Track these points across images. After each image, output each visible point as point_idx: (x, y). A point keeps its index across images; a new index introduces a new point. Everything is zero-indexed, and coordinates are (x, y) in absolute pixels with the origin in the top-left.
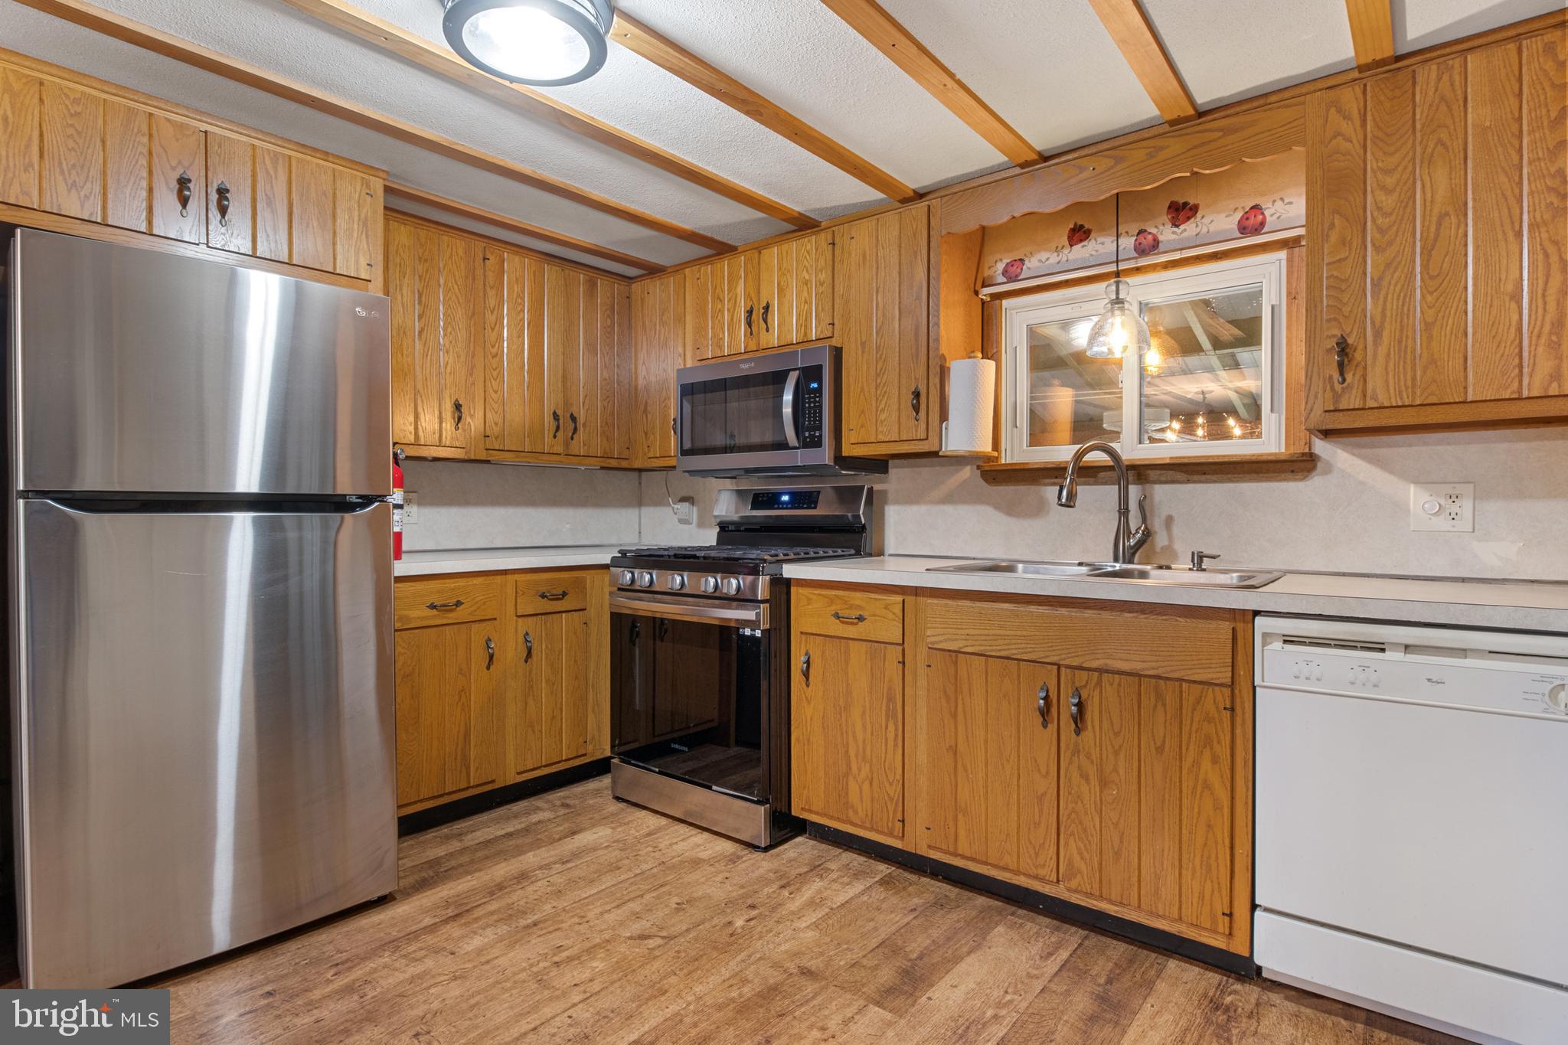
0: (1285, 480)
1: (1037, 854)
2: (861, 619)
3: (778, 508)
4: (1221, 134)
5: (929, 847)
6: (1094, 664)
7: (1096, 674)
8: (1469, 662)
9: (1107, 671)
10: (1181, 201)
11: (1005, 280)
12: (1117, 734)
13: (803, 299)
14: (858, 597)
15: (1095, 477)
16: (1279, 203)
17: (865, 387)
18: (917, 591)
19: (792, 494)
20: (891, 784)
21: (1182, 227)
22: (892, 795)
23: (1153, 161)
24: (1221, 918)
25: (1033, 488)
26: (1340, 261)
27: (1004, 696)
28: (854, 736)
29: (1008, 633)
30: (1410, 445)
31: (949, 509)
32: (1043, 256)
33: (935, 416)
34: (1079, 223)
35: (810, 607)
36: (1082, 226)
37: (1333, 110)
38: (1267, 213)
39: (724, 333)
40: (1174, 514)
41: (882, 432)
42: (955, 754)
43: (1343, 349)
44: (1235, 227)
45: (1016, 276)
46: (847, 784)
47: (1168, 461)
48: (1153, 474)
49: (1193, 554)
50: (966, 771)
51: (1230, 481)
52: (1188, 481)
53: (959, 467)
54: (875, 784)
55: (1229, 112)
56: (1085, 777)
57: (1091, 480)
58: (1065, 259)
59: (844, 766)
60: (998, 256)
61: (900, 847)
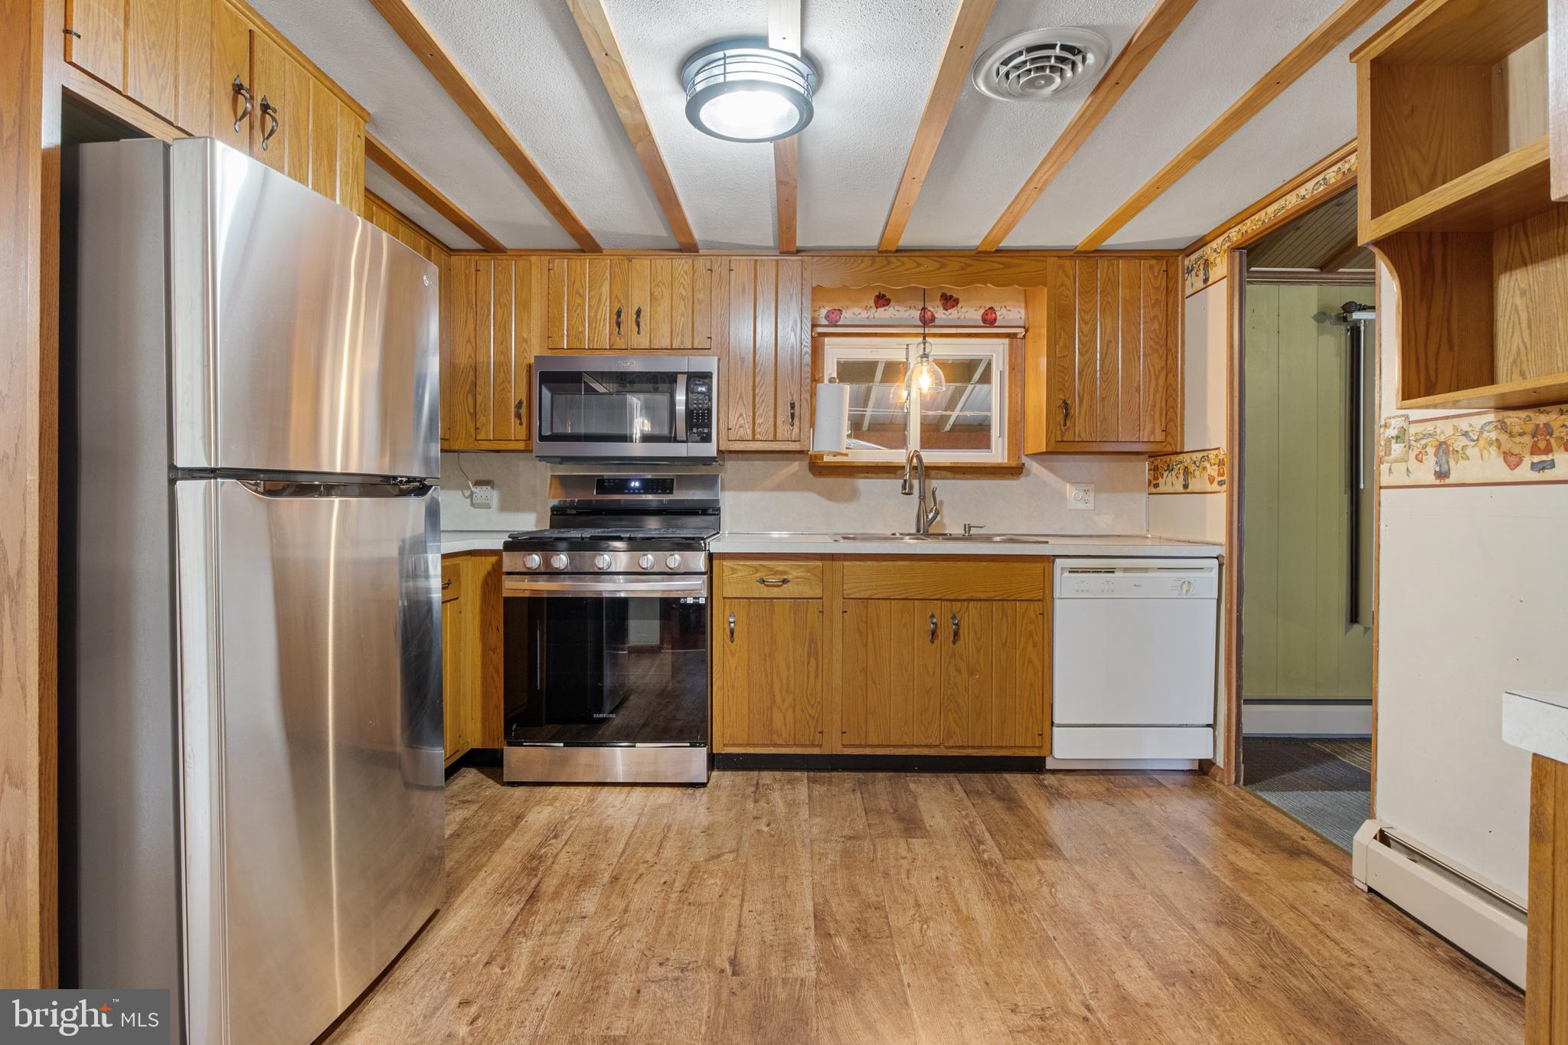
0: (1008, 479)
1: (926, 730)
2: (785, 581)
3: (629, 493)
4: (1002, 266)
5: (843, 746)
6: (964, 597)
7: (966, 603)
8: (1150, 574)
9: (972, 600)
10: (949, 294)
11: (827, 323)
12: (979, 639)
13: (680, 311)
14: (780, 565)
15: (895, 473)
16: (1003, 308)
17: (744, 395)
18: (833, 557)
19: (644, 482)
20: (812, 706)
21: (950, 311)
22: (813, 714)
23: (963, 272)
24: (1037, 737)
25: (848, 480)
26: (1064, 356)
27: (904, 626)
28: (778, 675)
29: (907, 581)
30: (1067, 461)
31: (781, 495)
32: (857, 310)
33: (806, 424)
34: (882, 293)
35: (734, 576)
36: (884, 296)
37: (1061, 270)
38: (998, 314)
39: (584, 327)
40: (944, 499)
41: (760, 433)
42: (866, 673)
43: (1066, 406)
44: (980, 317)
45: (836, 321)
46: (771, 715)
47: (948, 465)
48: (933, 473)
49: (965, 525)
50: (875, 683)
51: (978, 479)
52: (954, 478)
53: (788, 462)
54: (798, 711)
55: (1009, 254)
56: (959, 671)
57: (892, 476)
58: (872, 316)
59: (769, 701)
60: (821, 304)
61: (819, 753)
